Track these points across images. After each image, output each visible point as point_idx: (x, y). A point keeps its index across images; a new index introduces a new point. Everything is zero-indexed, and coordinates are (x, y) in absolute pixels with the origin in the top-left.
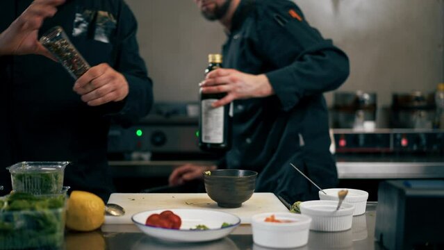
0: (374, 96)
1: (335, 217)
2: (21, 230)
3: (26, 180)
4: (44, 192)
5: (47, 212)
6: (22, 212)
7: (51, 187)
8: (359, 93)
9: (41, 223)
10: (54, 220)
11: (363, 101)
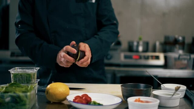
0: (184, 38)
1: (171, 99)
2: (8, 103)
3: (19, 77)
4: (27, 83)
5: (21, 94)
6: (9, 94)
7: (31, 80)
8: (177, 36)
9: (18, 100)
10: (25, 99)
11: (179, 40)
